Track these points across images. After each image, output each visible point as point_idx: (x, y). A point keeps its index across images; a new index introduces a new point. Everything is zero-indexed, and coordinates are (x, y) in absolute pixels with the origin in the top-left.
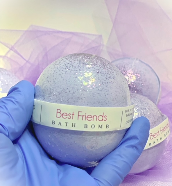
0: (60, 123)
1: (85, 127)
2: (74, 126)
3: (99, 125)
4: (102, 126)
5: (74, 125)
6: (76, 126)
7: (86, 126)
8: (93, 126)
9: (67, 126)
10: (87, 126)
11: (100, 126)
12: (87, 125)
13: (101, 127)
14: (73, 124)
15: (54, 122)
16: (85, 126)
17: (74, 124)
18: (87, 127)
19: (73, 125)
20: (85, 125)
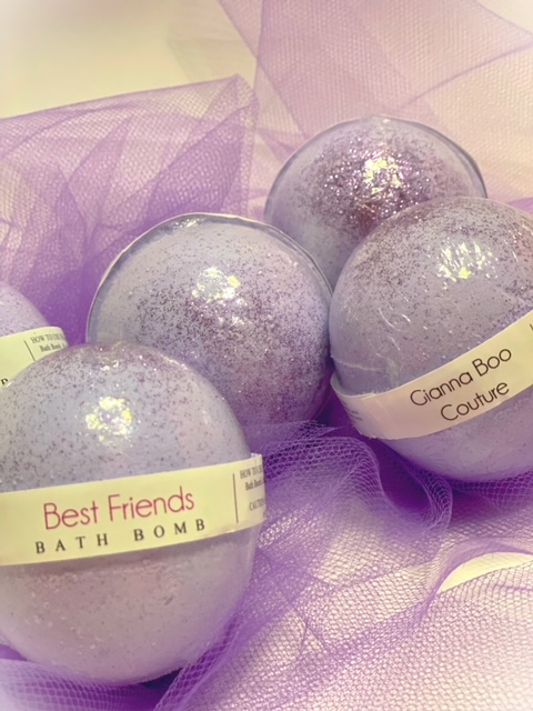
0: (60, 542)
1: (136, 539)
2: (103, 542)
3: (176, 526)
4: (184, 524)
5: (102, 540)
6: (108, 541)
7: (139, 535)
8: (159, 532)
9: (81, 546)
10: (141, 534)
11: (180, 526)
12: (141, 532)
13: (181, 529)
14: (98, 536)
15: (42, 547)
16: (136, 535)
17: (102, 537)
18: (142, 537)
19: (99, 540)
20: (135, 531)
